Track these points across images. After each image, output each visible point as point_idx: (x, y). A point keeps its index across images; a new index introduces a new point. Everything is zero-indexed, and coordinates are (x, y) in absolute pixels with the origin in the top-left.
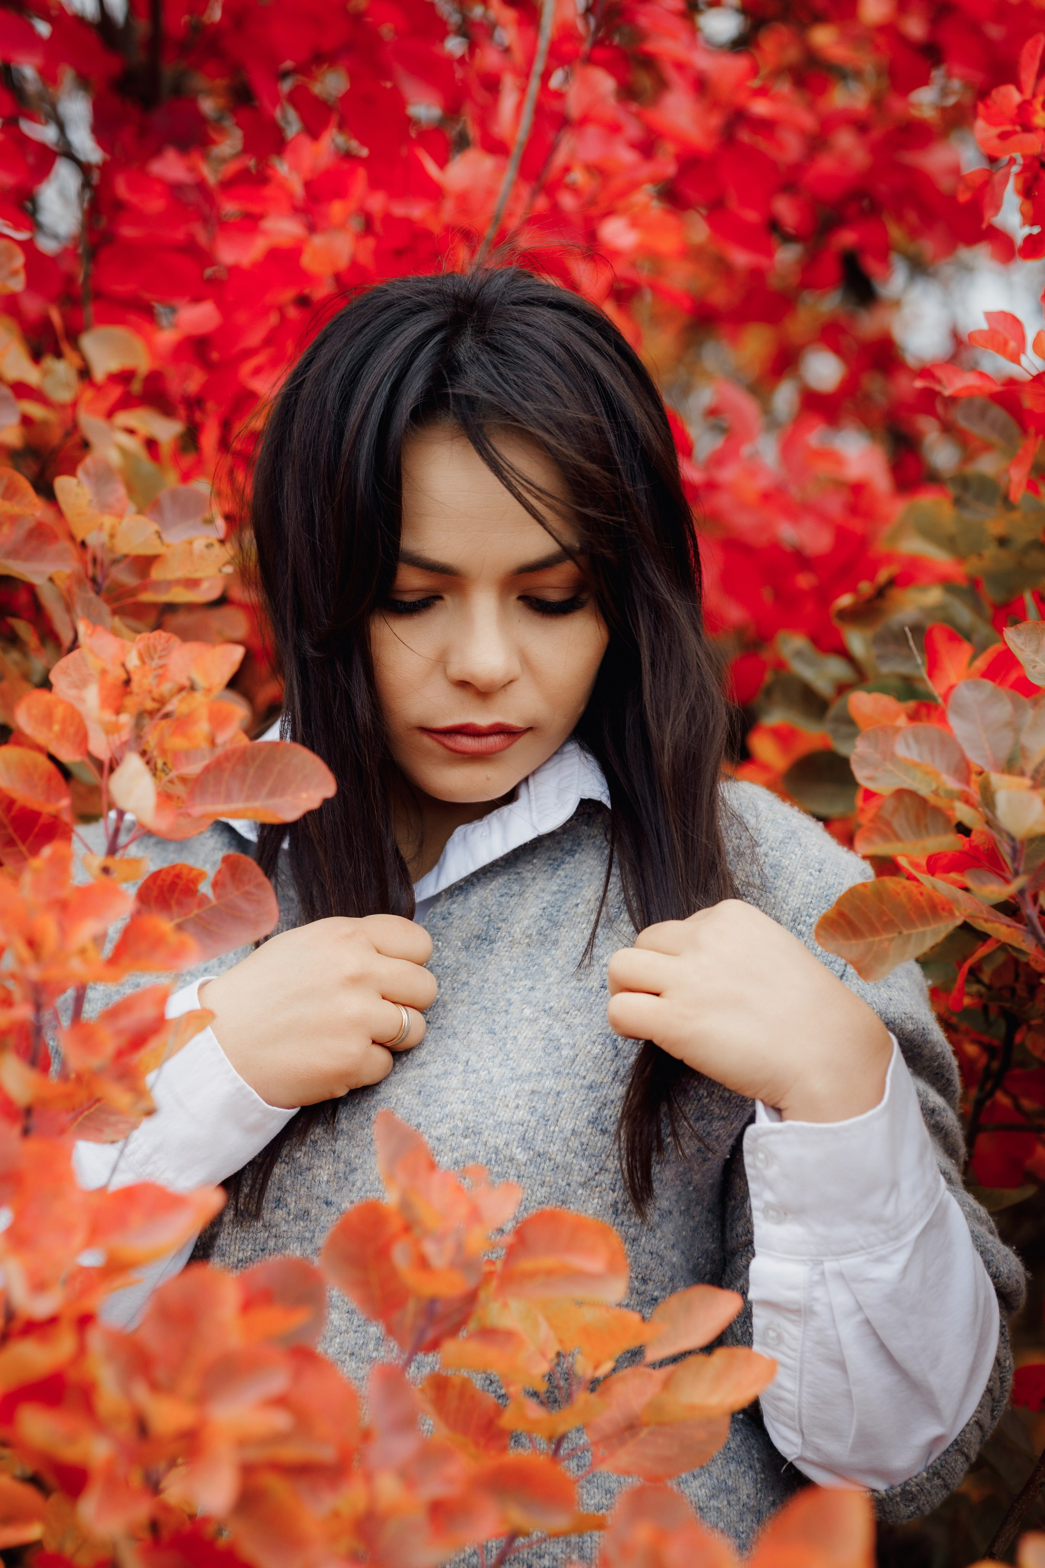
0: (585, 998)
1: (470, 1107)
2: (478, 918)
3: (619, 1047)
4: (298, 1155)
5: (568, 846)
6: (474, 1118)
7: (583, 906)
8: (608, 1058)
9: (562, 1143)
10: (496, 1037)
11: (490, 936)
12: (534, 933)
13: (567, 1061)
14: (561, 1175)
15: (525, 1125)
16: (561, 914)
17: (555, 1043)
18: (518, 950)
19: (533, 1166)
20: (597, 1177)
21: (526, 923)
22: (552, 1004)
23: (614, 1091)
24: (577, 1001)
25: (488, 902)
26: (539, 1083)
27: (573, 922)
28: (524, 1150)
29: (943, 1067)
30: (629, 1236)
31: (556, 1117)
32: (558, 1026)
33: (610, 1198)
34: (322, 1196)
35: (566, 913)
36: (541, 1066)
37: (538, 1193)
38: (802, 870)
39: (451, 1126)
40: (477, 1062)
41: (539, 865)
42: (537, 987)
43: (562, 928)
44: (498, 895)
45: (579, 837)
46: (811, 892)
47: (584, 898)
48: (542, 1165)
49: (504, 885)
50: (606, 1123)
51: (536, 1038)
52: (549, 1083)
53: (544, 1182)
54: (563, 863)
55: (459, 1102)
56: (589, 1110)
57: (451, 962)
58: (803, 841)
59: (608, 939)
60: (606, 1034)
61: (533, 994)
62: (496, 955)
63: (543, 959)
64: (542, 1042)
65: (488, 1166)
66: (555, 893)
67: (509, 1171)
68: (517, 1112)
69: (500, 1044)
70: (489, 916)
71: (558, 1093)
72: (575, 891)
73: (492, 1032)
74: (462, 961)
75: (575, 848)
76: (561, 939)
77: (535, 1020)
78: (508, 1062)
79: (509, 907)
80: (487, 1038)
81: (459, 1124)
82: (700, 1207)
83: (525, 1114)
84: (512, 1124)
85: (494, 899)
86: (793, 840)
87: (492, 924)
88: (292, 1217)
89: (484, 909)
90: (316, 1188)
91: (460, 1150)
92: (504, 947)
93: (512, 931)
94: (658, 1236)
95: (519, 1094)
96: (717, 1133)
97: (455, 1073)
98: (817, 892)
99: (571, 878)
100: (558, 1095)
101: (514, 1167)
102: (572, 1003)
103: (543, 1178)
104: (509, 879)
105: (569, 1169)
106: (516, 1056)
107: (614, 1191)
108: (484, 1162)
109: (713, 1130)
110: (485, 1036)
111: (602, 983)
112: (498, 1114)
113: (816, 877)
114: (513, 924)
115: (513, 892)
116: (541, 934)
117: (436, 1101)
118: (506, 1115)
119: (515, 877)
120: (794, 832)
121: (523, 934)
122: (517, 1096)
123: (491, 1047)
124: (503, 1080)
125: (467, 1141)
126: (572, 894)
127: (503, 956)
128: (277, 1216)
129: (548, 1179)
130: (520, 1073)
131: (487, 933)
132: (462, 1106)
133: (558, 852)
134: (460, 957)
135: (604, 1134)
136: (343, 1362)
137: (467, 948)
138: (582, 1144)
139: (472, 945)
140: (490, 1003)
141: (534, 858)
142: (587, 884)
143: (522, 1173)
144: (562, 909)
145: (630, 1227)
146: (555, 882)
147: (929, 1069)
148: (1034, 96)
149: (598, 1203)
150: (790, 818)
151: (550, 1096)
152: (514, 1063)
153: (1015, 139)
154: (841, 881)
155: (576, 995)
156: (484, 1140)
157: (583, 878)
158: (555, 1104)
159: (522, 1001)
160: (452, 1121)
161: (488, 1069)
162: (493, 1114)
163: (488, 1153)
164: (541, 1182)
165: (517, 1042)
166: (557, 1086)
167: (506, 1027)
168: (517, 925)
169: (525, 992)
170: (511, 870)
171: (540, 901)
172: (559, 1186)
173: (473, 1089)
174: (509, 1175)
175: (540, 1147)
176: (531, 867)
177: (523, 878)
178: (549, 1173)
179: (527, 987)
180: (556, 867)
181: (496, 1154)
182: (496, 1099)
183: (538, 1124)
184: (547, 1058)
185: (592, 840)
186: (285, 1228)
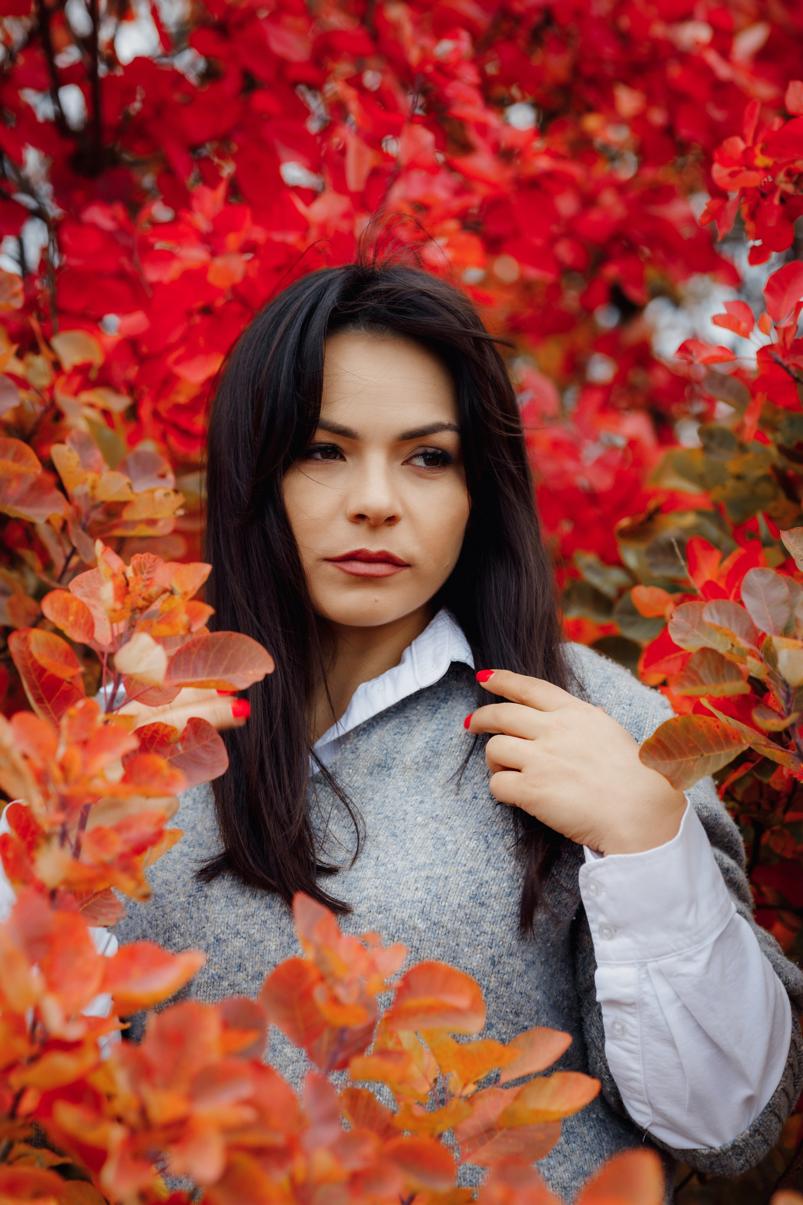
0: (462, 806)
1: (381, 891)
2: (378, 751)
3: (490, 841)
4: (253, 932)
5: (442, 696)
6: (385, 899)
7: (456, 739)
8: (482, 850)
9: (451, 914)
10: (397, 839)
11: (388, 765)
12: (421, 761)
13: (451, 853)
14: (452, 938)
15: (423, 902)
16: (439, 746)
17: (442, 841)
18: (409, 774)
19: (430, 932)
20: (478, 938)
21: (414, 753)
22: (437, 813)
23: (488, 874)
24: (456, 809)
25: (385, 739)
26: (432, 871)
27: (449, 752)
28: (424, 920)
29: (732, 842)
30: (504, 981)
31: (446, 895)
32: (443, 828)
33: (489, 954)
34: (272, 961)
35: (444, 745)
36: (432, 858)
37: (435, 952)
38: (617, 706)
39: (368, 905)
40: (385, 858)
41: (421, 710)
42: (426, 801)
43: (441, 756)
44: (392, 734)
45: (450, 689)
46: (624, 721)
47: (456, 733)
48: (437, 931)
49: (396, 726)
50: (483, 898)
51: (427, 838)
52: (439, 870)
53: (439, 944)
54: (439, 708)
55: (373, 887)
56: (470, 889)
57: (359, 784)
58: (616, 684)
59: (477, 763)
60: (479, 833)
61: (422, 806)
62: (393, 778)
63: (429, 780)
64: (432, 841)
65: (397, 934)
66: (435, 731)
67: (413, 937)
68: (417, 893)
69: (401, 844)
70: (387, 750)
71: (446, 878)
72: (449, 728)
73: (394, 835)
74: (368, 783)
75: (448, 697)
76: (441, 765)
77: (426, 825)
78: (408, 857)
79: (401, 743)
80: (391, 840)
81: (374, 904)
82: (556, 959)
83: (423, 894)
84: (414, 902)
85: (390, 737)
86: (609, 684)
87: (388, 755)
88: (250, 978)
89: (382, 745)
90: (267, 955)
91: (376, 923)
92: (399, 772)
93: (404, 760)
94: (525, 980)
95: (418, 879)
96: (566, 901)
97: (369, 867)
98: (629, 720)
99: (446, 719)
100: (446, 879)
101: (417, 933)
102: (452, 811)
103: (439, 941)
104: (400, 722)
105: (457, 933)
106: (413, 852)
107: (491, 948)
108: (394, 931)
109: (563, 900)
110: (389, 838)
111: (473, 795)
112: (403, 895)
113: (628, 710)
114: (404, 755)
115: (403, 731)
116: (426, 761)
117: (356, 888)
118: (409, 896)
119: (404, 720)
120: (609, 678)
121: (413, 761)
122: (416, 881)
123: (394, 846)
124: (405, 869)
125: (380, 916)
126: (447, 731)
127: (398, 779)
128: (239, 978)
129: (442, 941)
130: (417, 864)
131: (386, 762)
132: (375, 891)
133: (435, 700)
134: (366, 780)
135: (482, 906)
136: (296, 1084)
137: (371, 774)
138: (466, 914)
139: (375, 771)
140: (391, 813)
141: (418, 705)
142: (458, 723)
143: (423, 938)
144: (440, 742)
145: (505, 974)
146: (434, 723)
147: (721, 843)
148: (755, 143)
149: (480, 957)
150: (606, 668)
151: (441, 880)
152: (412, 857)
153: (741, 176)
154: (646, 711)
155: (455, 805)
156: (394, 914)
157: (455, 719)
158: (445, 886)
159: (415, 811)
160: (369, 902)
161: (393, 863)
162: (399, 895)
163: (397, 924)
164: (437, 944)
165: (413, 842)
166: (445, 873)
167: (405, 831)
168: (408, 755)
169: (417, 805)
170: (401, 715)
171: (423, 737)
172: (450, 946)
173: (383, 878)
174: (413, 939)
175: (435, 917)
176: (416, 712)
177: (410, 721)
178: (443, 937)
179: (418, 801)
180: (434, 711)
181: (403, 925)
182: (400, 884)
183: (433, 901)
184: (436, 852)
185: (460, 691)
186: (245, 986)
